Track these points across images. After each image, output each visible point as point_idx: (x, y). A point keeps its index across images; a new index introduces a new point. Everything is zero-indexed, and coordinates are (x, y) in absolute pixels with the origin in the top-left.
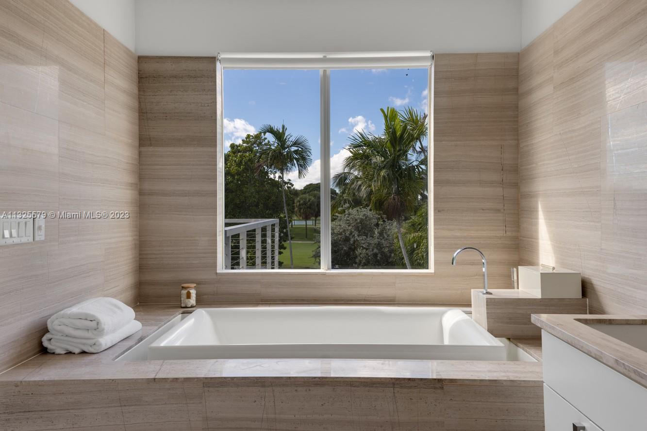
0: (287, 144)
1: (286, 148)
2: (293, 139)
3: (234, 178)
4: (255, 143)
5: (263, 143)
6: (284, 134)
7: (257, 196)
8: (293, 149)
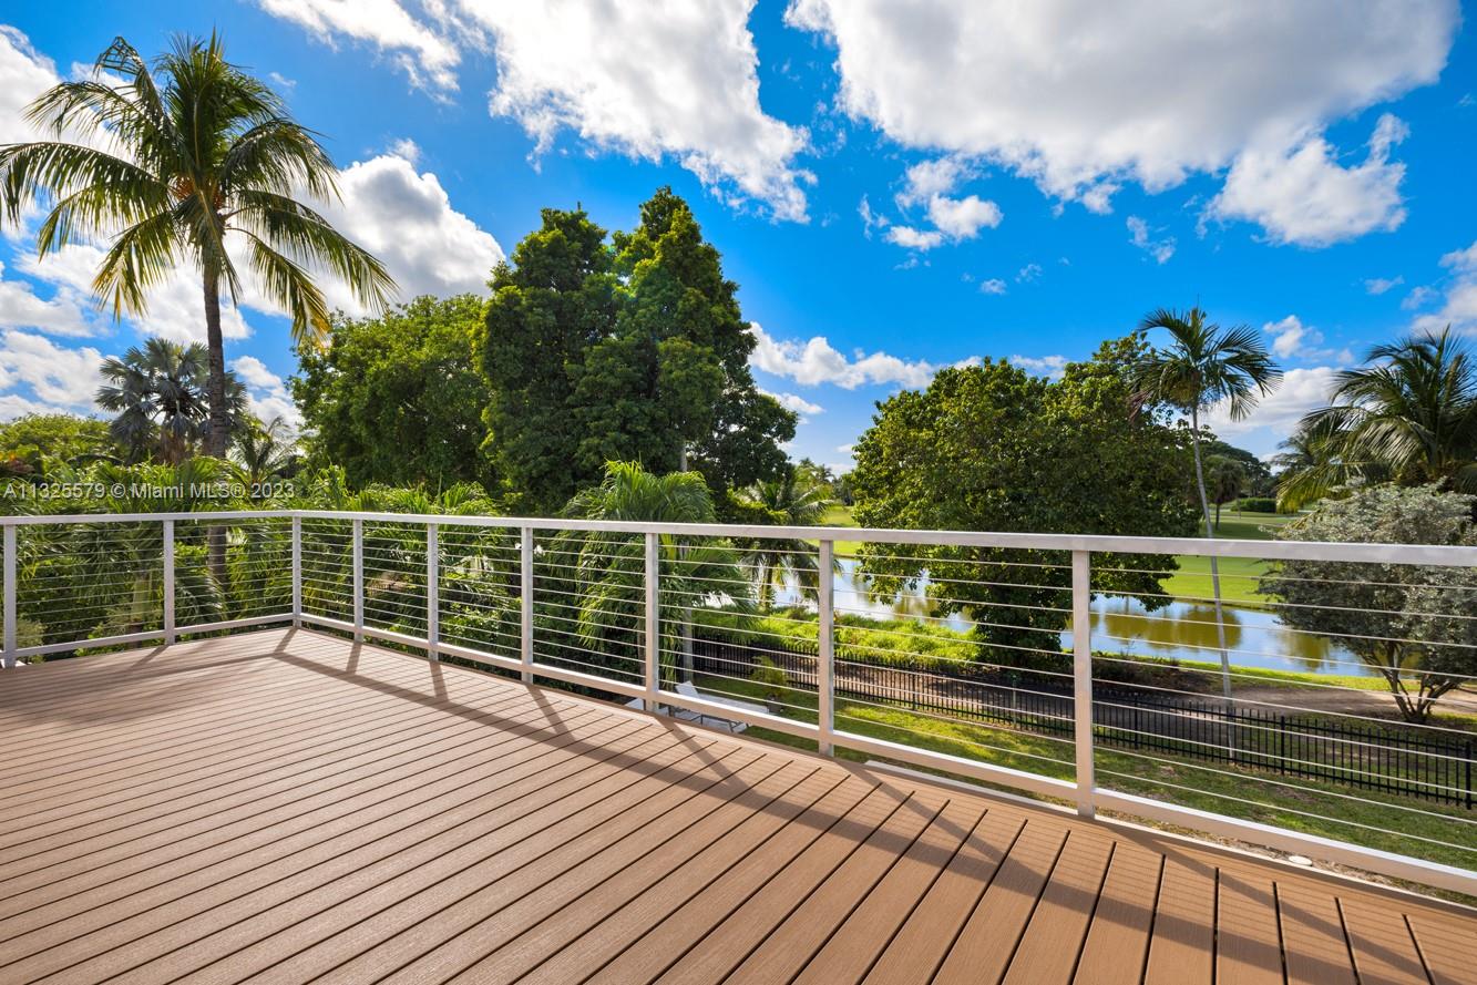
0: (1206, 347)
1: (1204, 356)
2: (1221, 335)
3: (1077, 429)
4: (1120, 357)
5: (1140, 356)
6: (1199, 328)
7: (1129, 464)
8: (1223, 356)
